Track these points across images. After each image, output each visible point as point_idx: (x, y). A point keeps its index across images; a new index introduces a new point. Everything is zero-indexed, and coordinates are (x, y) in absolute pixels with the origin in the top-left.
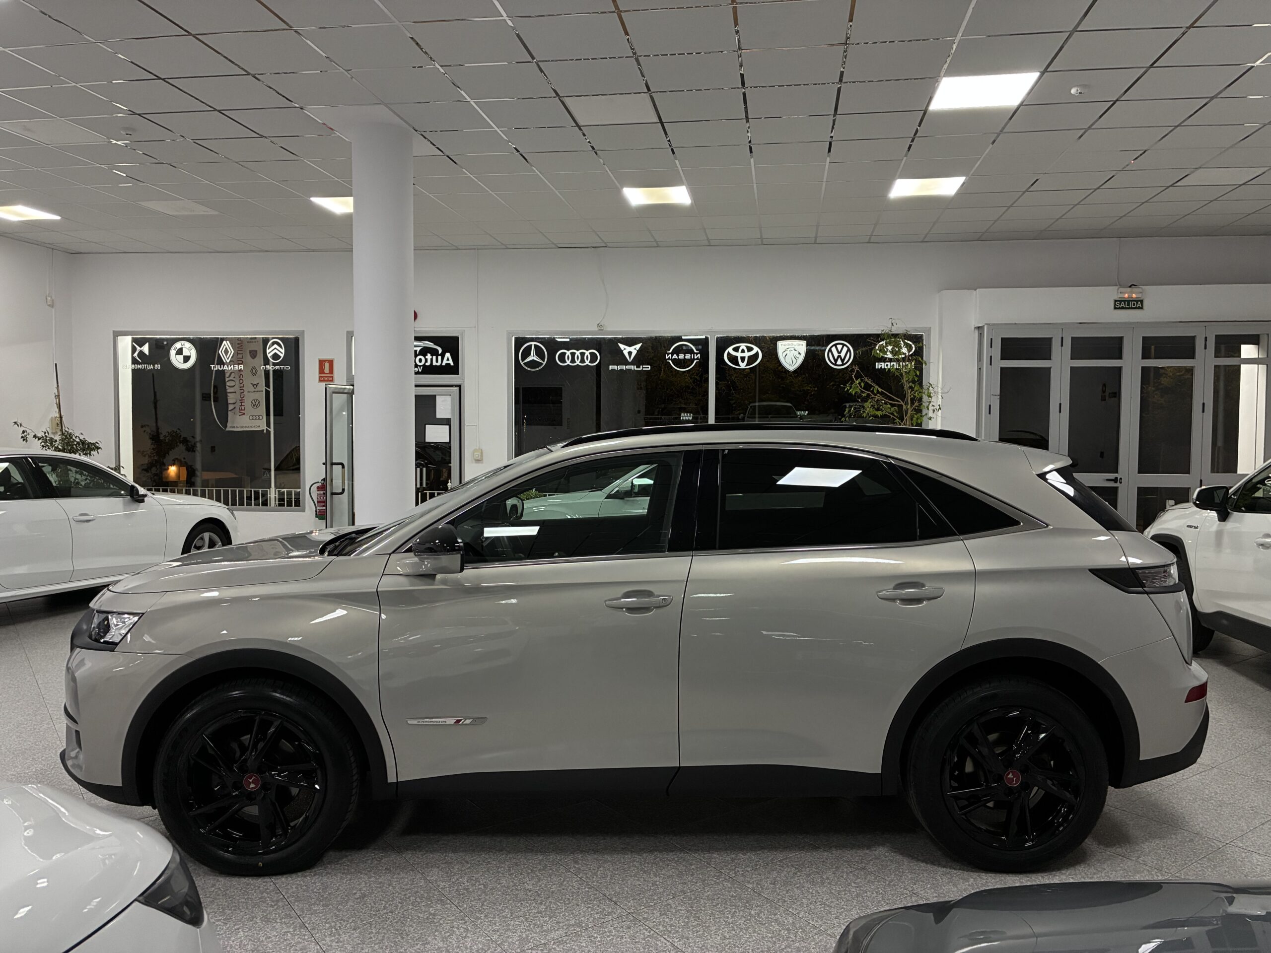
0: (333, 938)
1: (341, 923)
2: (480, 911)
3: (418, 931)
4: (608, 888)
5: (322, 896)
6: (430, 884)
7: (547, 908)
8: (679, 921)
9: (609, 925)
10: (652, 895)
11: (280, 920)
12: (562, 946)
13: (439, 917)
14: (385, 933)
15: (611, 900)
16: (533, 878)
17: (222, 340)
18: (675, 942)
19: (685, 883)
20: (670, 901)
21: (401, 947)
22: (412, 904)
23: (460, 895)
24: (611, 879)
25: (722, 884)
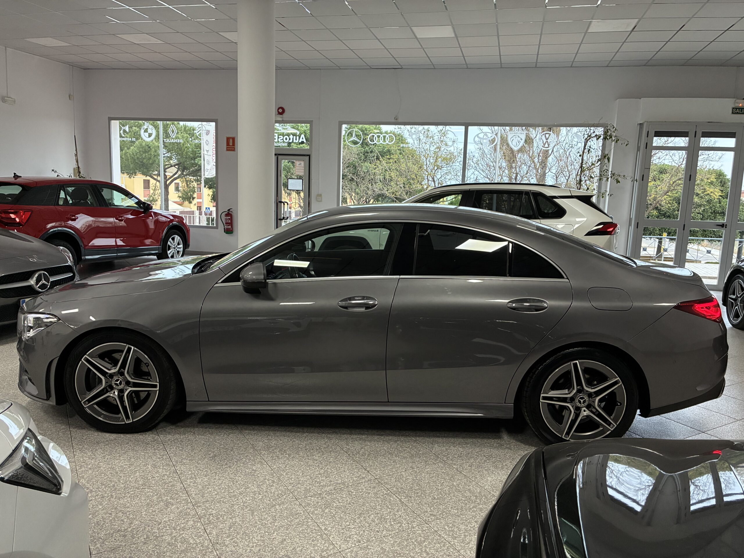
0: (192, 480)
1: (198, 472)
2: (283, 470)
3: (244, 480)
4: (365, 462)
5: (190, 454)
6: (256, 452)
7: (325, 472)
8: (407, 485)
9: (362, 485)
10: (392, 468)
11: (163, 467)
12: (330, 496)
14: (223, 480)
15: (366, 470)
16: (319, 452)
17: (170, 124)
18: (402, 499)
19: (414, 462)
20: (403, 473)
21: (232, 489)
22: (243, 463)
23: (273, 459)
24: (368, 456)
25: (438, 464)
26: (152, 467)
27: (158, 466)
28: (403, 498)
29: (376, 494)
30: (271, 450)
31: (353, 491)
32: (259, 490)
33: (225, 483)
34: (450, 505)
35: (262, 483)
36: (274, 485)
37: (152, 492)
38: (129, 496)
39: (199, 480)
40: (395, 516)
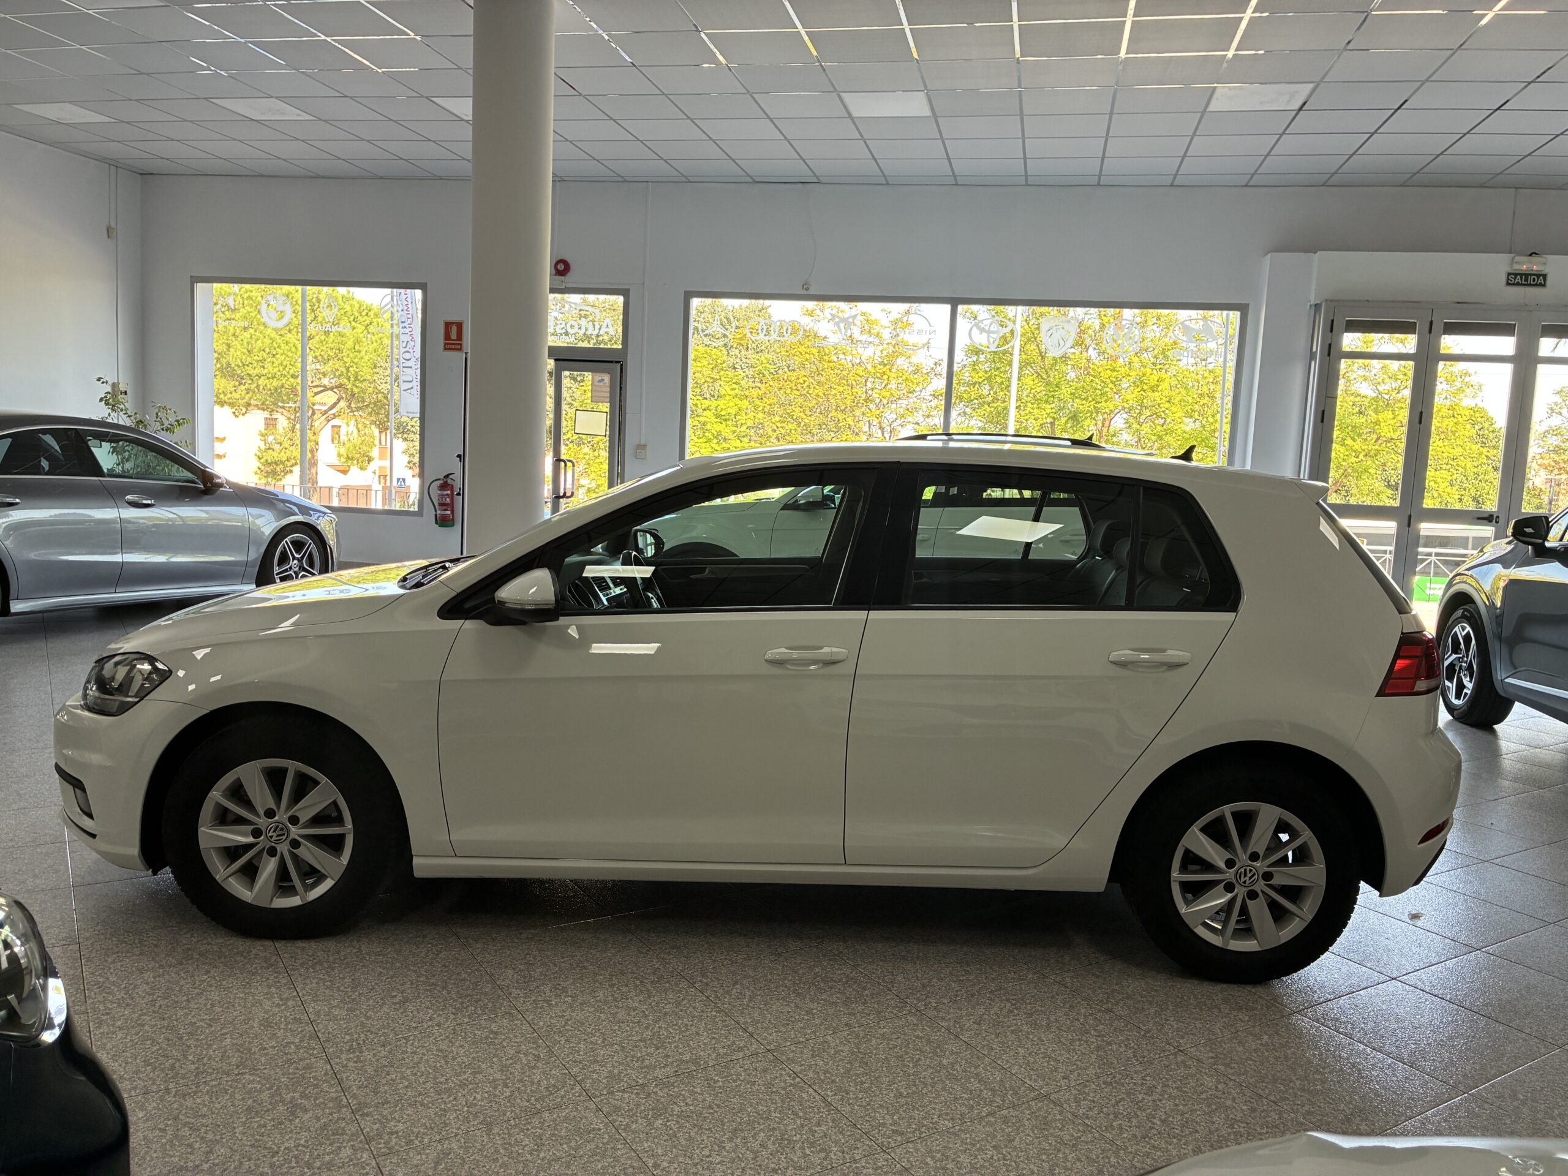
0: (352, 1056)
1: (366, 1035)
2: (560, 1032)
3: (471, 1053)
4: (742, 1013)
5: (348, 997)
6: (500, 991)
7: (654, 1035)
8: (838, 1066)
9: (738, 1066)
10: (804, 1028)
11: (286, 1025)
12: (666, 1090)
13: (503, 1037)
14: (424, 1054)
15: (745, 1030)
16: (641, 992)
18: (828, 1096)
19: (853, 1014)
20: (829, 1037)
21: (443, 1076)
22: (469, 1017)
23: (536, 1008)
24: (750, 1000)
25: (905, 1018)
26: (261, 1025)
27: (276, 1024)
28: (829, 1093)
29: (769, 1085)
30: (532, 988)
31: (716, 1078)
32: (504, 1077)
33: (427, 1061)
34: (935, 1109)
35: (511, 1061)
36: (539, 1065)
37: (259, 1082)
38: (208, 1092)
39: (367, 1055)
40: (813, 1136)
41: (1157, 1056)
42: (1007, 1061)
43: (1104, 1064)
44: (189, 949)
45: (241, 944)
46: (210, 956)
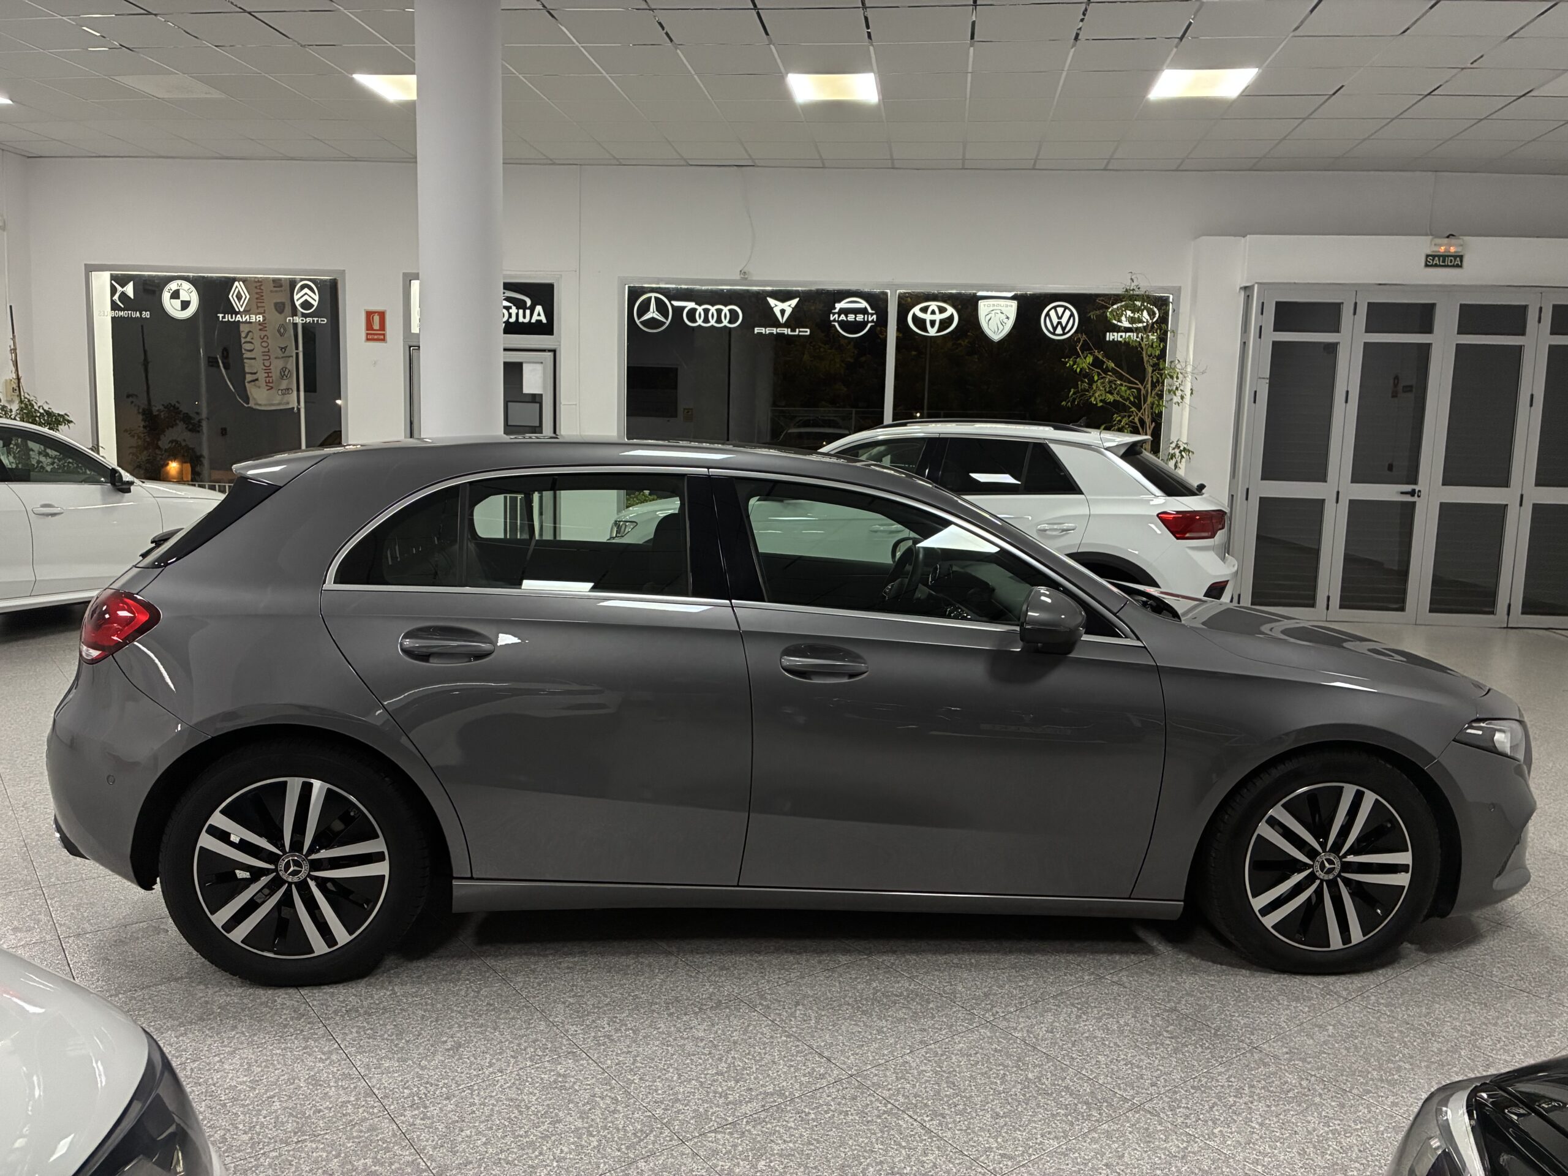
0: (416, 1112)
1: (426, 1088)
2: (632, 1070)
3: (544, 1101)
4: (814, 1036)
5: (396, 1045)
6: (555, 1028)
7: (729, 1067)
8: (925, 1088)
9: (824, 1095)
10: (880, 1048)
11: (336, 1082)
12: (759, 1127)
13: (573, 1080)
14: (493, 1105)
15: (821, 1055)
16: (703, 1019)
17: (234, 280)
18: (925, 1121)
19: (925, 1030)
20: (908, 1057)
21: (521, 1128)
22: (531, 1059)
23: (599, 1045)
24: (817, 1022)
25: (977, 1031)
26: (309, 1083)
28: (926, 1119)
29: (862, 1113)
30: (588, 1023)
31: (807, 1110)
32: (586, 1125)
33: (499, 1112)
34: (1036, 1128)
35: (588, 1106)
37: (323, 1149)
38: (270, 1165)
39: (433, 1110)
40: (923, 1166)
41: (1234, 1055)
42: (1091, 1071)
43: (1186, 1067)
44: (207, 1002)
45: (264, 995)
46: (232, 1009)
